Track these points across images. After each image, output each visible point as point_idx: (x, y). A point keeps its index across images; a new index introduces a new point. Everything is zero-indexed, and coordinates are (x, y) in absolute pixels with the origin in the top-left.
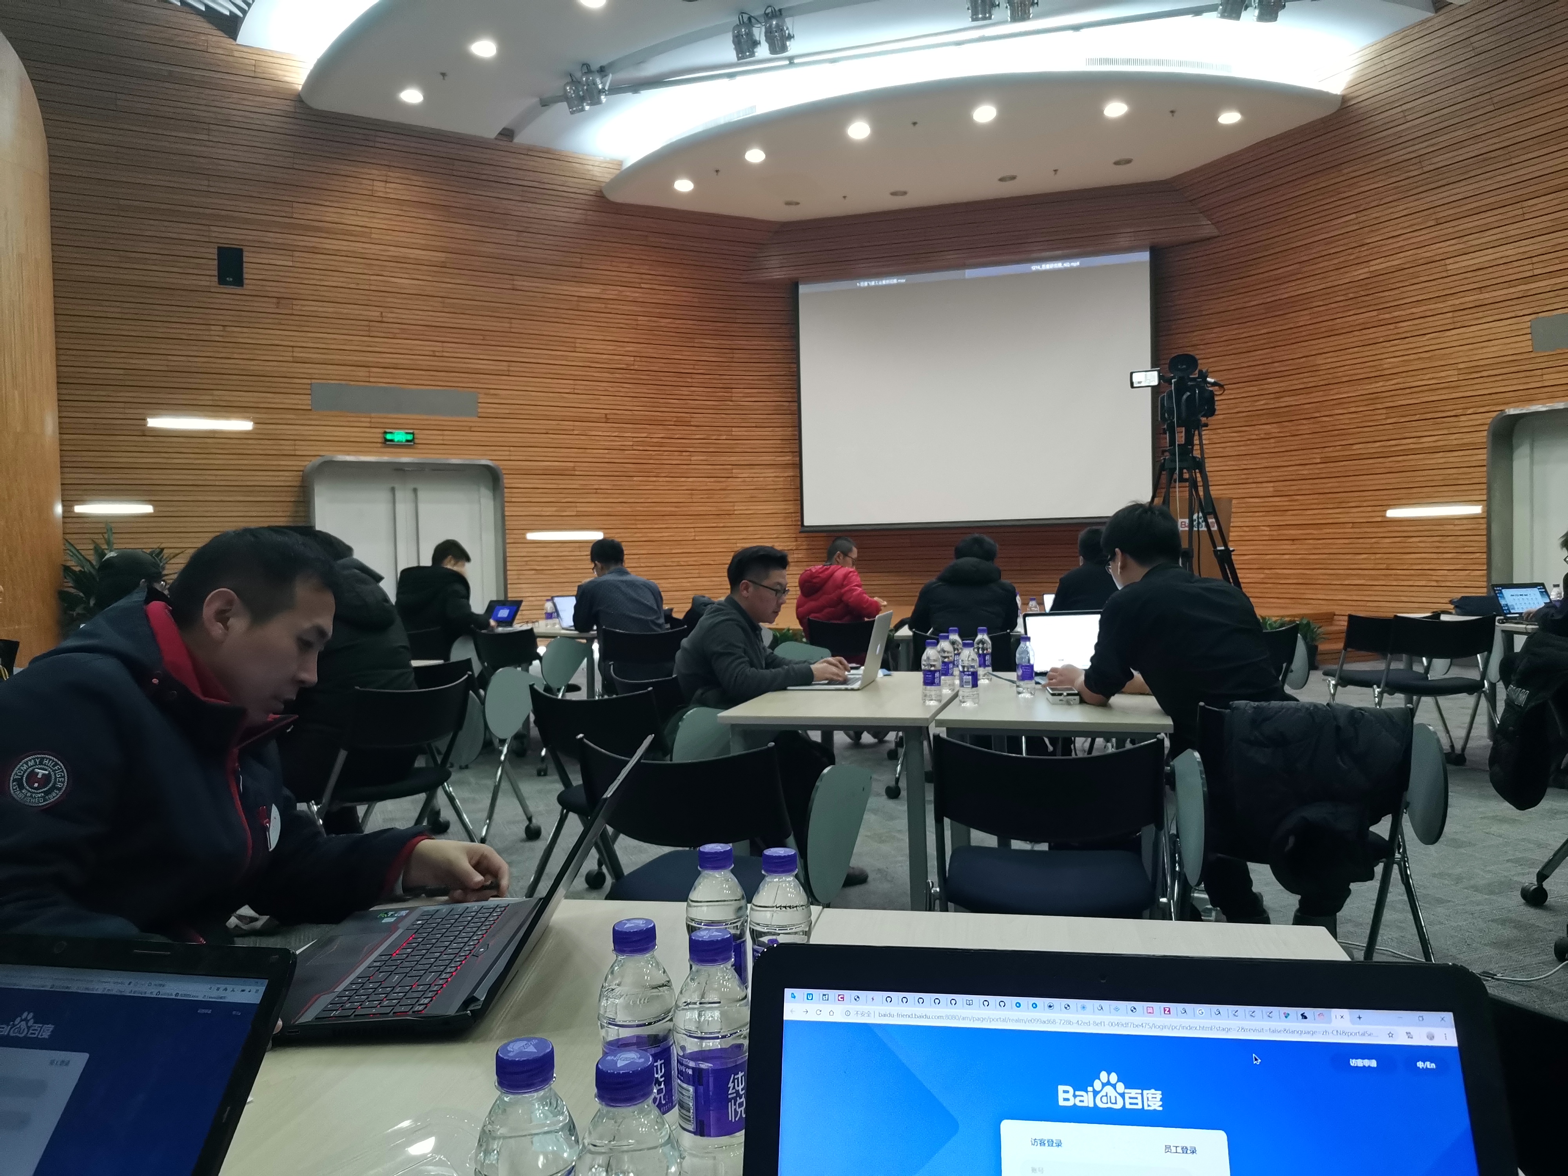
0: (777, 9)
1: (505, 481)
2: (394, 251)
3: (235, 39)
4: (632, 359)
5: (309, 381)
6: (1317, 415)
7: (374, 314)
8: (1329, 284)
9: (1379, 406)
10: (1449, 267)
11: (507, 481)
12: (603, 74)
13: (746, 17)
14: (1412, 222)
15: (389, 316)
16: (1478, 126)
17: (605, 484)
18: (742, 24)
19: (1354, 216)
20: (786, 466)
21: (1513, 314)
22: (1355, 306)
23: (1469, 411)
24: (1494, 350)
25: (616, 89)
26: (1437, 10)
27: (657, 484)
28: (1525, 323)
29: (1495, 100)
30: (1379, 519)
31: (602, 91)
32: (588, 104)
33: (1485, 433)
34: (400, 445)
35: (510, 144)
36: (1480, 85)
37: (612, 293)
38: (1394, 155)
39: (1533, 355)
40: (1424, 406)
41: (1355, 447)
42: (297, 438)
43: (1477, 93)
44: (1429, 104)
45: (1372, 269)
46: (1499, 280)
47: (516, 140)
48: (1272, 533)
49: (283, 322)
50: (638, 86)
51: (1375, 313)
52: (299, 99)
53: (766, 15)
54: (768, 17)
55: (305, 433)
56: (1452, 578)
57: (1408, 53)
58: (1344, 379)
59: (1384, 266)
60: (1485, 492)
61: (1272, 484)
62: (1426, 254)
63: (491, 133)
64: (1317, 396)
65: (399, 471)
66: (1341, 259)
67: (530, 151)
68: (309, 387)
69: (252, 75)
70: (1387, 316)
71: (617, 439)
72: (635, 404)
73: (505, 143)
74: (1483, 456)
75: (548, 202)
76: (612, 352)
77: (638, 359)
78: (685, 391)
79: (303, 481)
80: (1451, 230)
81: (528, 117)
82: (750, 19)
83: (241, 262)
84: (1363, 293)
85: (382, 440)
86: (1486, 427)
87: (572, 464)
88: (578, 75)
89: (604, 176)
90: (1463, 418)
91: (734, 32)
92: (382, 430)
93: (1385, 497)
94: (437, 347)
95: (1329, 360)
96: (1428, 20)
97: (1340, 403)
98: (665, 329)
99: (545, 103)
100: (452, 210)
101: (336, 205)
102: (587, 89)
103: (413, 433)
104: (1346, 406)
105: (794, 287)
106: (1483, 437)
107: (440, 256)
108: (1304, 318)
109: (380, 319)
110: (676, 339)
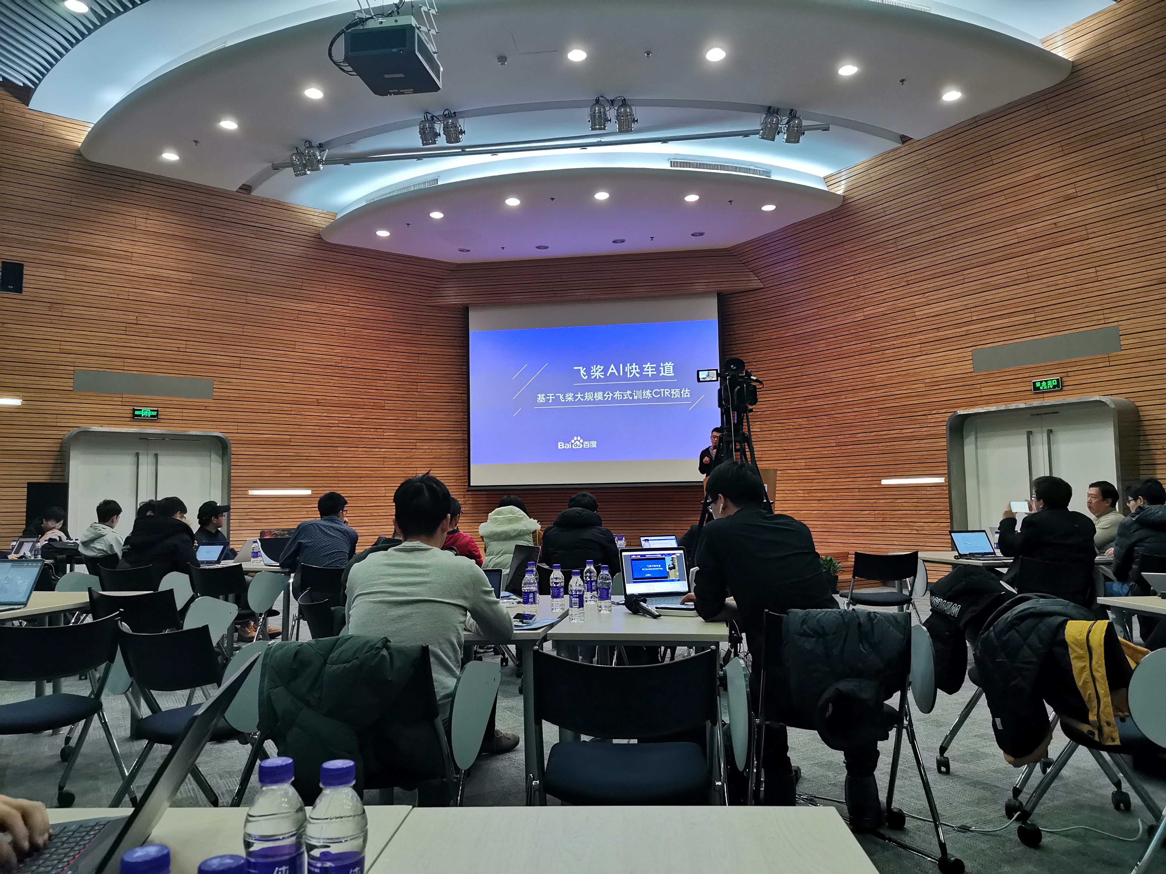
0: (452, 112)
1: (232, 449)
2: (150, 271)
3: (28, 105)
4: (340, 358)
5: (72, 368)
6: (833, 412)
7: (132, 318)
8: (838, 323)
9: (873, 407)
10: (916, 314)
11: (234, 449)
12: (322, 149)
13: (429, 116)
14: (891, 283)
15: (143, 320)
16: (932, 220)
17: (314, 452)
18: (426, 120)
19: (852, 277)
20: (456, 441)
21: (960, 347)
22: (856, 338)
23: (934, 412)
24: (949, 370)
25: (330, 161)
26: (903, 143)
27: (356, 453)
28: (968, 353)
29: (942, 203)
30: (876, 486)
31: (319, 162)
32: (309, 170)
33: (945, 427)
34: (146, 420)
35: (248, 196)
36: (933, 193)
37: (325, 309)
38: (878, 237)
39: (974, 374)
40: (902, 408)
41: (858, 435)
42: (59, 412)
43: (931, 198)
44: (900, 204)
45: (866, 313)
46: (949, 324)
47: (254, 193)
48: (805, 495)
49: (54, 321)
50: (348, 160)
51: (869, 344)
52: (78, 153)
53: (445, 115)
54: (446, 117)
55: (66, 409)
56: (927, 528)
57: (886, 170)
58: (850, 388)
59: (873, 311)
60: (946, 468)
61: (804, 461)
62: (901, 304)
63: (234, 187)
64: (832, 400)
65: (144, 439)
66: (846, 307)
67: (264, 202)
68: (72, 372)
69: (40, 132)
70: (877, 346)
71: (326, 418)
72: (341, 392)
73: (245, 196)
74: (943, 443)
75: (276, 240)
76: (325, 353)
77: (345, 359)
78: (380, 383)
79: (61, 447)
80: (917, 289)
81: (263, 177)
82: (432, 117)
83: (21, 274)
84: (860, 330)
85: (131, 415)
86: (945, 423)
87: (289, 437)
88: (302, 148)
89: (321, 222)
90: (929, 417)
91: (420, 125)
92: (132, 408)
93: (880, 471)
94: (182, 345)
95: (839, 375)
96: (897, 149)
97: (848, 405)
98: (367, 337)
99: (276, 168)
100: (199, 241)
101: (104, 234)
102: (308, 159)
103: (157, 411)
104: (851, 407)
105: (465, 311)
106: (943, 429)
107: (189, 276)
108: (822, 346)
109: (135, 322)
110: (375, 345)
